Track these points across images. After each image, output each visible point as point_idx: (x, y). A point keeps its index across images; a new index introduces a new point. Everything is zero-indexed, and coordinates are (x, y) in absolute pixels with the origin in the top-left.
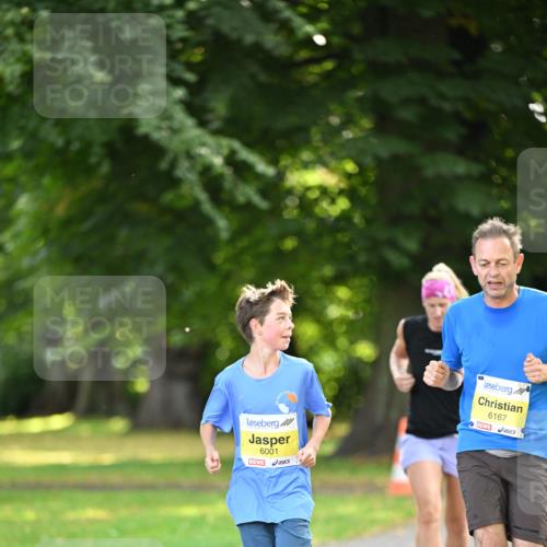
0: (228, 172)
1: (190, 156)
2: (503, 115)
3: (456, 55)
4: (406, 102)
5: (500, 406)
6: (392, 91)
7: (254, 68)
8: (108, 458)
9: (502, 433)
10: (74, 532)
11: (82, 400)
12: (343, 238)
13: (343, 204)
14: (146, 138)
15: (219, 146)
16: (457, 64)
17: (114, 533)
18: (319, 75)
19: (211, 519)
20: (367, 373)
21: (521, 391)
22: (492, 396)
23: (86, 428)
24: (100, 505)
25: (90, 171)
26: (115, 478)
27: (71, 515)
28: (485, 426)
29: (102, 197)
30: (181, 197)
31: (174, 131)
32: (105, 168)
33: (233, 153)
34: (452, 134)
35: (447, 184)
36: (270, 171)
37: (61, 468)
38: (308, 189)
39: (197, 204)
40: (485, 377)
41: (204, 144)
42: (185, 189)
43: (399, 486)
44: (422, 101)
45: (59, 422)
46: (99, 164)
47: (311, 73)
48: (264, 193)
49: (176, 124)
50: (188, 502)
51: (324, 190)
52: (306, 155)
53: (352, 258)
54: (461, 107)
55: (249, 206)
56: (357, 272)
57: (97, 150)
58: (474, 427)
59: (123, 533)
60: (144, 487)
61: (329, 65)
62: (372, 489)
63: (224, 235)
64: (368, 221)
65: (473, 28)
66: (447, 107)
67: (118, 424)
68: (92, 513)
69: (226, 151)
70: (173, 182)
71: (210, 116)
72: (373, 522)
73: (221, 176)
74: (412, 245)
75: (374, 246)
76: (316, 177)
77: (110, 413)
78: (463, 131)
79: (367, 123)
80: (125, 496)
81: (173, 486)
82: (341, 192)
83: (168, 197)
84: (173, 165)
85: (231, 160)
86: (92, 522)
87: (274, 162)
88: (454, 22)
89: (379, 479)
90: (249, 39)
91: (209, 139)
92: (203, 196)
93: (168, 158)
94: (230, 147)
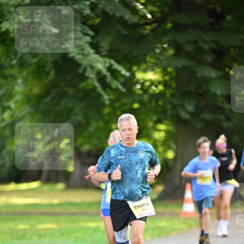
0: (108, 74)
1: (92, 67)
2: (232, 49)
3: (212, 21)
4: (188, 43)
6: (181, 38)
7: (119, 27)
8: (56, 201)
10: (41, 235)
11: (44, 176)
12: (160, 103)
13: (161, 87)
14: (73, 58)
15: (105, 63)
16: (211, 24)
17: (59, 234)
18: (150, 30)
19: (102, 228)
20: (171, 163)
23: (46, 187)
24: (52, 222)
25: (48, 74)
26: (59, 210)
27: (40, 227)
29: (53, 85)
30: (88, 85)
32: (52, 73)
33: (111, 65)
34: (209, 58)
35: (207, 80)
36: (128, 74)
37: (35, 205)
38: (145, 81)
39: (94, 89)
41: (99, 62)
42: (89, 82)
43: (185, 213)
44: (195, 42)
45: (35, 185)
46: (50, 71)
47: (146, 29)
48: (124, 84)
49: (86, 53)
50: (91, 221)
52: (144, 66)
53: (164, 112)
54: (213, 45)
55: (117, 89)
56: (166, 119)
57: (49, 65)
59: (62, 234)
60: (72, 214)
62: (173, 215)
63: (107, 102)
64: (172, 95)
65: (219, 9)
66: (206, 47)
67: (61, 186)
68: (48, 226)
69: (107, 65)
70: (83, 77)
71: (102, 50)
72: (174, 230)
73: (105, 76)
74: (191, 108)
75: (174, 107)
76: (149, 76)
77: (57, 181)
78: (213, 56)
79: (171, 52)
80: (63, 218)
81: (86, 214)
82: (160, 83)
83: (82, 85)
84: (85, 71)
85: (110, 69)
86: (48, 229)
87: (129, 70)
88: (210, 6)
89: (177, 211)
90: (118, 14)
91: (101, 59)
92: (97, 85)
93: (83, 67)
94: (110, 62)
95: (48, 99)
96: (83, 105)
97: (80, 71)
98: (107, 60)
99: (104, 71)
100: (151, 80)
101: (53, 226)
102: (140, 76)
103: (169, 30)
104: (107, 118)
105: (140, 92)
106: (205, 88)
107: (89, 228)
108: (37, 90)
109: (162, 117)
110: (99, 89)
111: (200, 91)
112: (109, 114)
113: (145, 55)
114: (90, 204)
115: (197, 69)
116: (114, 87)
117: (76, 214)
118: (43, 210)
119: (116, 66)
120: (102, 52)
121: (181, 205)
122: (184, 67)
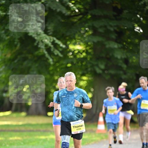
0: (52, 46)
1: (42, 42)
3: (115, 13)
4: (101, 27)
6: (97, 24)
7: (59, 18)
8: (21, 123)
10: (12, 143)
11: (14, 108)
12: (84, 63)
13: (84, 54)
16: (114, 16)
17: (22, 143)
19: (48, 140)
23: (15, 115)
24: (19, 136)
25: (16, 46)
26: (23, 128)
27: (11, 139)
29: (19, 53)
30: (40, 53)
32: (19, 45)
33: (54, 41)
34: (114, 36)
35: (112, 50)
36: (64, 46)
37: (8, 125)
39: (44, 55)
41: (46, 38)
42: (41, 51)
43: (99, 131)
44: (105, 26)
45: (8, 113)
46: (17, 44)
48: (62, 52)
49: (39, 33)
50: (42, 135)
52: (74, 41)
53: (86, 69)
54: (116, 28)
55: (58, 55)
56: (87, 73)
57: (17, 40)
59: (24, 143)
60: (30, 131)
62: (92, 131)
63: (52, 63)
64: (91, 59)
65: (119, 7)
66: (112, 29)
67: (23, 114)
68: (16, 138)
69: (52, 41)
70: (37, 48)
71: (49, 31)
72: (92, 141)
73: (50, 48)
74: (103, 67)
75: (93, 66)
76: (77, 47)
77: (21, 111)
78: (116, 35)
79: (90, 32)
80: (25, 133)
81: (39, 131)
82: (84, 51)
83: (36, 53)
84: (38, 44)
85: (53, 43)
86: (16, 140)
87: (65, 44)
88: (114, 5)
89: (94, 129)
90: (58, 10)
91: (48, 37)
92: (46, 53)
93: (37, 42)
94: (53, 39)
95: (16, 61)
96: (37, 65)
97: (35, 44)
98: (52, 38)
99: (50, 44)
100: (78, 50)
101: (19, 138)
102: (71, 47)
103: (89, 19)
104: (51, 72)
105: (72, 57)
106: (111, 54)
107: (40, 140)
108: (9, 56)
109: (85, 72)
110: (47, 55)
111: (108, 56)
112: (52, 70)
113: (75, 34)
114: (41, 125)
115: (106, 43)
116: (56, 54)
117: (33, 131)
118: (13, 128)
119: (57, 41)
120: (49, 33)
121: (97, 126)
122: (98, 42)
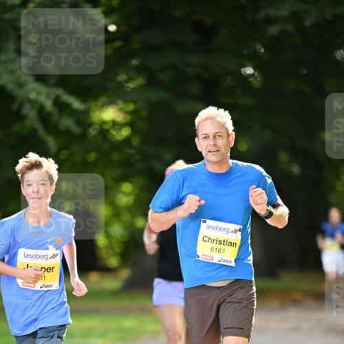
0: (55, 111)
5: (220, 243)
9: (222, 263)
21: (235, 231)
22: (214, 235)
28: (208, 258)
31: (21, 85)
38: (104, 122)
39: (34, 131)
40: (208, 221)
42: (28, 122)
51: (114, 123)
53: (130, 165)
58: (200, 259)
61: (118, 44)
62: (144, 311)
65: (208, 21)
69: (53, 96)
76: (110, 114)
78: (201, 86)
82: (126, 125)
83: (16, 127)
84: (21, 106)
98: (53, 91)
122: (159, 102)
